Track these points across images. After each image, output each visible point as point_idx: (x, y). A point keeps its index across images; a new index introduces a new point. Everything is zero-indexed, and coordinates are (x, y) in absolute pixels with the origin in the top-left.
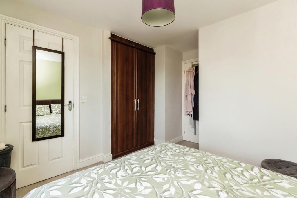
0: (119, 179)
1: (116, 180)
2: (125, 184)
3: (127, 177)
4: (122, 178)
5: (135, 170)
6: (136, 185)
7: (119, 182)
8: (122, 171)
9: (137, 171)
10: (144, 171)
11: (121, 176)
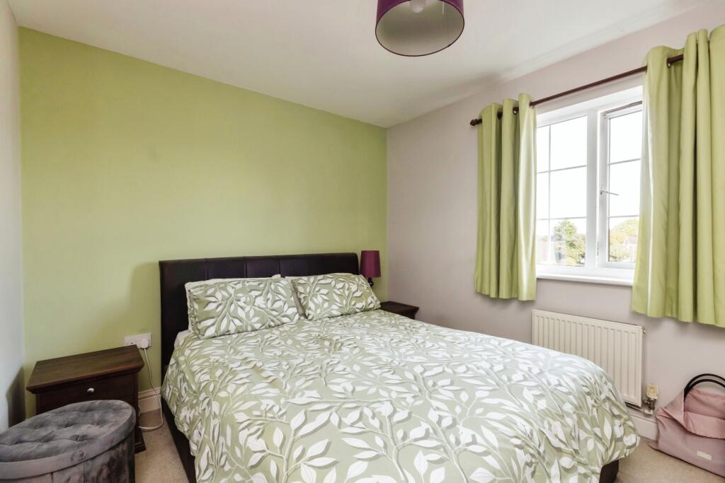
0: (385, 398)
1: (390, 396)
2: (372, 390)
3: (371, 401)
4: (381, 400)
5: (354, 415)
6: (354, 389)
7: (383, 393)
8: (383, 414)
9: (349, 413)
10: (334, 413)
11: (383, 404)
